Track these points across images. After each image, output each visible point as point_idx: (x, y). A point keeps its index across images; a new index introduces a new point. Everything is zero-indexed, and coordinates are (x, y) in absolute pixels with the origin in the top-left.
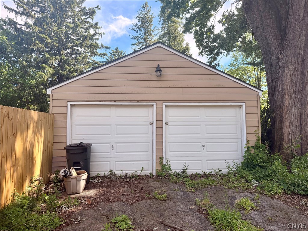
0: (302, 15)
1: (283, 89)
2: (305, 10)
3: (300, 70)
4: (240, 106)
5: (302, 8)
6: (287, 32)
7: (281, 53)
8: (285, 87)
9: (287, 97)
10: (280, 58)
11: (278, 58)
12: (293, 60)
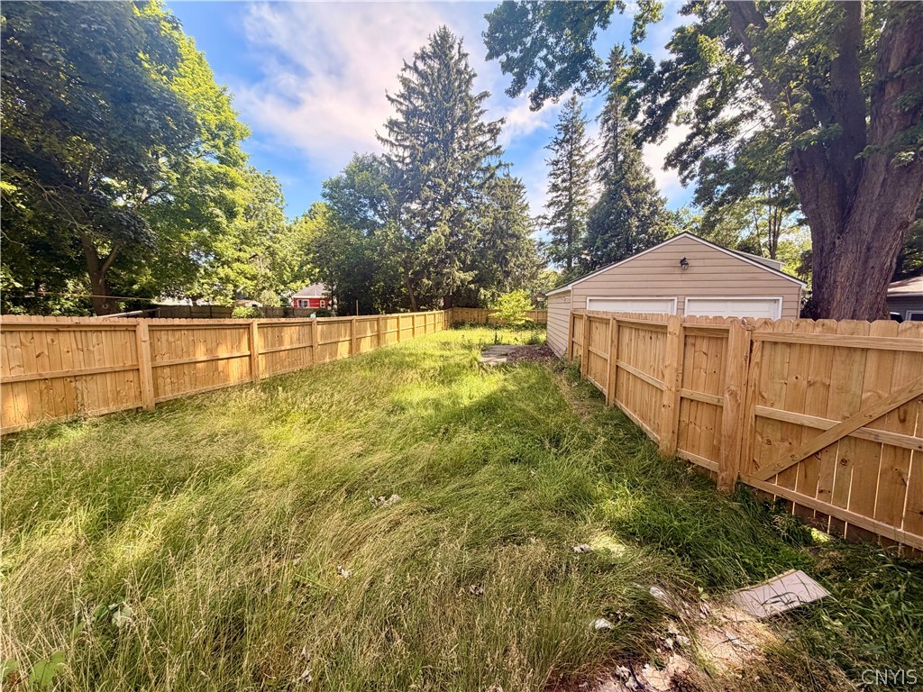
0: (877, 193)
1: (835, 282)
2: (882, 187)
3: (863, 258)
4: (775, 301)
5: (879, 185)
6: (852, 212)
7: (839, 238)
8: (839, 279)
9: (839, 290)
10: (837, 245)
11: (834, 243)
12: (855, 248)
